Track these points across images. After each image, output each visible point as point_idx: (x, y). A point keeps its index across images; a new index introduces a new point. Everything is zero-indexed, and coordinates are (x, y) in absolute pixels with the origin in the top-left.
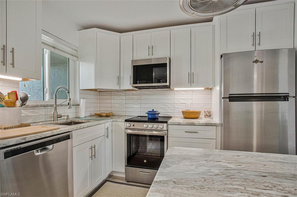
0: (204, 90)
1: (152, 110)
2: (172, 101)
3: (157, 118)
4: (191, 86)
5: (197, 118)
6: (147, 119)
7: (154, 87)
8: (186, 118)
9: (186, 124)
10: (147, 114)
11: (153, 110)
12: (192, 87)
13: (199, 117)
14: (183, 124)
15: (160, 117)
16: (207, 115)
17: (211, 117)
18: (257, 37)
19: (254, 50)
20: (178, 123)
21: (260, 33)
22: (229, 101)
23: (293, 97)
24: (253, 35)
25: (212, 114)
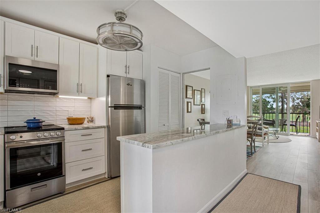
1: (33, 119)
2: (54, 108)
3: (41, 127)
4: (79, 95)
5: (81, 124)
6: (26, 129)
7: (33, 93)
8: (70, 124)
9: (82, 129)
10: (26, 123)
11: (35, 118)
12: (80, 97)
13: (83, 123)
14: (79, 129)
15: (43, 125)
16: (90, 121)
17: (94, 122)
18: (127, 68)
19: (126, 76)
20: (75, 128)
21: (129, 66)
22: (114, 109)
23: (143, 107)
24: (126, 67)
25: (95, 120)
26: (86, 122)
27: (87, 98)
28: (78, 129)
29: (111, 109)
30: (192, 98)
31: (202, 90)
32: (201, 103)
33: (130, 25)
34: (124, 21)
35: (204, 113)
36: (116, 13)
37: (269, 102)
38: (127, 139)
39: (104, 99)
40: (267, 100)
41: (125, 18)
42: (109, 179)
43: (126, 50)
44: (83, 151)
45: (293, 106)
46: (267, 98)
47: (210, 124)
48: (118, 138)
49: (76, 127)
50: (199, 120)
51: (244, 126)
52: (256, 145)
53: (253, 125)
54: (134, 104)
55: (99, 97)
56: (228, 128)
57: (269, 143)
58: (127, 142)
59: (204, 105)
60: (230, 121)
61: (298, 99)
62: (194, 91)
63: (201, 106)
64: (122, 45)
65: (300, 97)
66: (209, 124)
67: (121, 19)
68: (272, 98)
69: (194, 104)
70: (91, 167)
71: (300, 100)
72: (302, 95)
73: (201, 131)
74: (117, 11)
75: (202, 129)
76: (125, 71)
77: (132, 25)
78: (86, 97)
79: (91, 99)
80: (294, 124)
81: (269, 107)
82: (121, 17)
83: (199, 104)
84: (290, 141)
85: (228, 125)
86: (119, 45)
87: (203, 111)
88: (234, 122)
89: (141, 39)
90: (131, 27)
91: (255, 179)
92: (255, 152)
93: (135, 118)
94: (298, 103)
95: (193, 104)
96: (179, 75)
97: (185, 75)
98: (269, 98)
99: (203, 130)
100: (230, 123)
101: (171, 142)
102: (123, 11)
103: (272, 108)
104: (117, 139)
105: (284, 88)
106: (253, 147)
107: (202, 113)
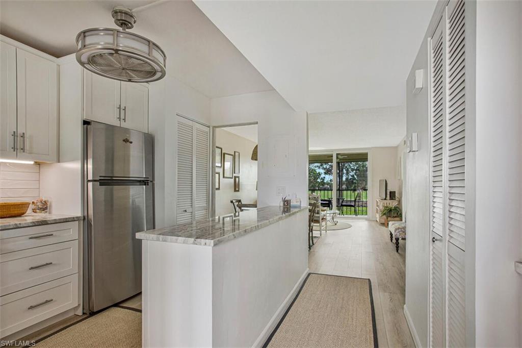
0: (34, 164)
4: (17, 157)
5: (20, 215)
9: (31, 225)
12: (20, 159)
13: (23, 214)
14: (25, 226)
16: (39, 209)
17: (48, 210)
18: (122, 112)
19: (119, 126)
20: (16, 224)
21: (125, 107)
22: (100, 185)
23: (151, 181)
24: (120, 108)
25: (50, 206)
26: (29, 211)
27: (32, 163)
28: (21, 226)
29: (93, 185)
30: (221, 167)
31: (236, 153)
32: (234, 175)
33: (149, 41)
34: (130, 28)
35: (238, 191)
36: (116, 12)
37: (320, 174)
38: (160, 234)
39: (77, 166)
40: (317, 170)
41: (133, 23)
42: (86, 316)
43: (130, 81)
44: (32, 268)
45: (347, 179)
46: (317, 168)
47: (258, 207)
48: (138, 235)
49: (18, 223)
50: (234, 201)
51: (306, 208)
52: (314, 235)
53: (311, 207)
54: (131, 176)
55: (62, 162)
56: (284, 212)
57: (327, 231)
58: (161, 240)
59: (238, 177)
60: (287, 201)
61: (353, 170)
62: (223, 156)
63: (233, 179)
64: (128, 71)
65: (356, 168)
66: (256, 207)
67: (124, 24)
68: (323, 168)
69: (224, 177)
70: (49, 299)
71: (355, 171)
72: (357, 166)
73: (234, 218)
74: (118, 8)
75: (235, 216)
76: (118, 117)
77: (152, 42)
78: (30, 160)
79: (39, 164)
80: (353, 204)
81: (319, 180)
82: (124, 20)
83: (231, 177)
84: (350, 226)
85: (284, 208)
86: (121, 71)
87: (236, 187)
88: (293, 203)
89: (165, 66)
90: (151, 44)
91: (321, 279)
92: (313, 244)
93: (132, 200)
94: (353, 176)
95: (222, 177)
96: (207, 129)
97: (217, 129)
98: (319, 168)
99: (237, 218)
100: (288, 204)
101: (233, 235)
102: (129, 11)
103: (323, 183)
104: (137, 237)
105: (342, 155)
106: (311, 238)
107: (235, 191)
